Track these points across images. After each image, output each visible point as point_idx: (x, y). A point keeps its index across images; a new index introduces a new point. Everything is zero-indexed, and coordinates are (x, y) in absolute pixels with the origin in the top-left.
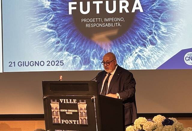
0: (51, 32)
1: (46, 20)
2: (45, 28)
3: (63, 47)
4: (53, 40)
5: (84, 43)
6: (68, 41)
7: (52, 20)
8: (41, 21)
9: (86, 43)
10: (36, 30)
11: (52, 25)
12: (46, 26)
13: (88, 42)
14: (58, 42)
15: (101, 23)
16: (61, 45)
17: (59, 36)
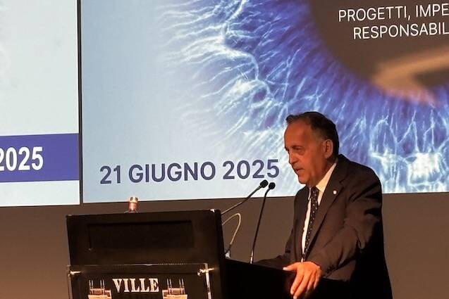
0: (238, 60)
1: (221, 17)
2: (216, 46)
3: (277, 110)
4: (243, 87)
5: (348, 94)
6: (292, 90)
7: (240, 17)
8: (206, 23)
9: (355, 95)
10: (189, 54)
11: (241, 35)
12: (220, 38)
13: (361, 93)
14: (261, 95)
15: (404, 22)
16: (269, 103)
17: (264, 72)
